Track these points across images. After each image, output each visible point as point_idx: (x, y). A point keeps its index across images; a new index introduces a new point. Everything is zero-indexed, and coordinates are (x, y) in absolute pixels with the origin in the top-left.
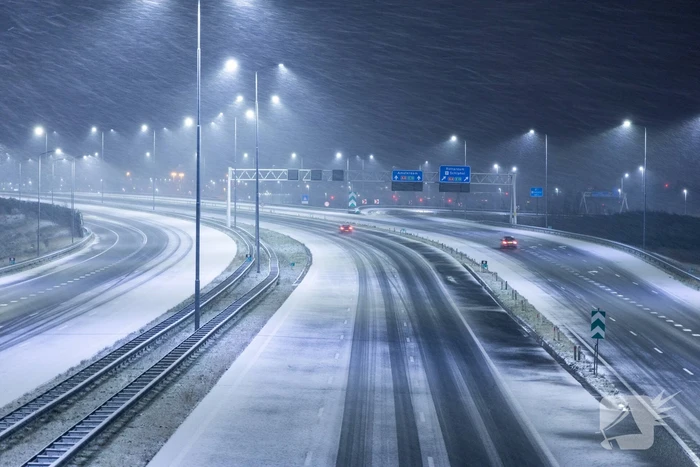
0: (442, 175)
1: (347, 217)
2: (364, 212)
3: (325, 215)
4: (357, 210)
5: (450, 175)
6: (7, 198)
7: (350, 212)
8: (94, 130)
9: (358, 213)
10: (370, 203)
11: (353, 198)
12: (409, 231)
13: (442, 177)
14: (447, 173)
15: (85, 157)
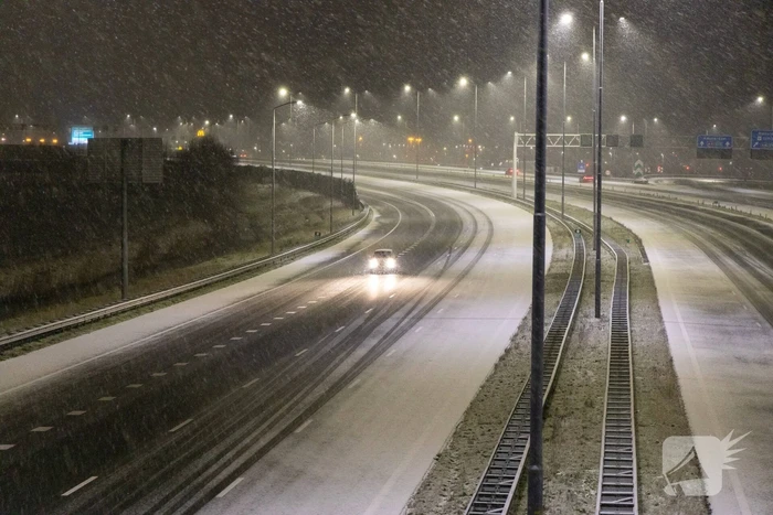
0: (755, 140)
1: (634, 188)
2: (651, 181)
3: (614, 186)
4: (643, 179)
5: (763, 141)
6: (257, 166)
7: (636, 182)
8: (407, 88)
9: (646, 183)
10: (653, 173)
11: (639, 166)
12: (722, 204)
13: (753, 143)
14: (759, 139)
15: (372, 120)
